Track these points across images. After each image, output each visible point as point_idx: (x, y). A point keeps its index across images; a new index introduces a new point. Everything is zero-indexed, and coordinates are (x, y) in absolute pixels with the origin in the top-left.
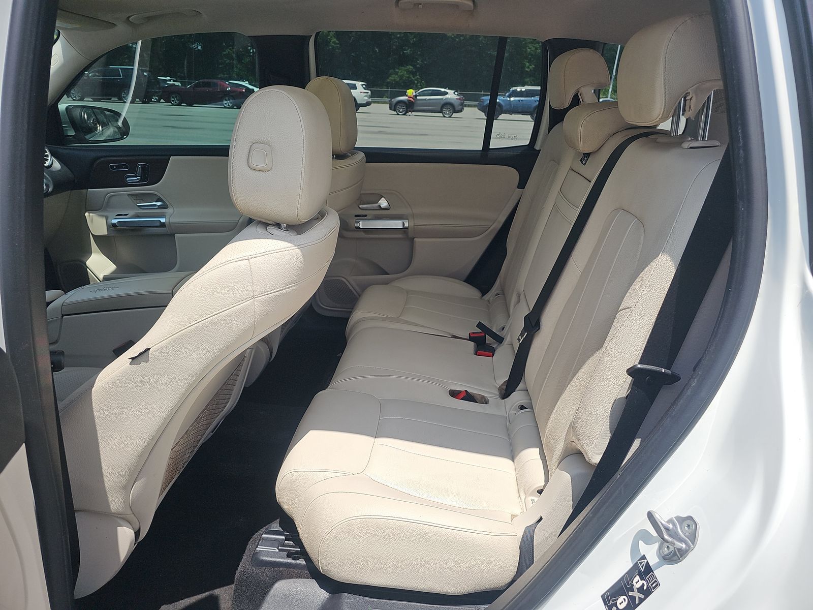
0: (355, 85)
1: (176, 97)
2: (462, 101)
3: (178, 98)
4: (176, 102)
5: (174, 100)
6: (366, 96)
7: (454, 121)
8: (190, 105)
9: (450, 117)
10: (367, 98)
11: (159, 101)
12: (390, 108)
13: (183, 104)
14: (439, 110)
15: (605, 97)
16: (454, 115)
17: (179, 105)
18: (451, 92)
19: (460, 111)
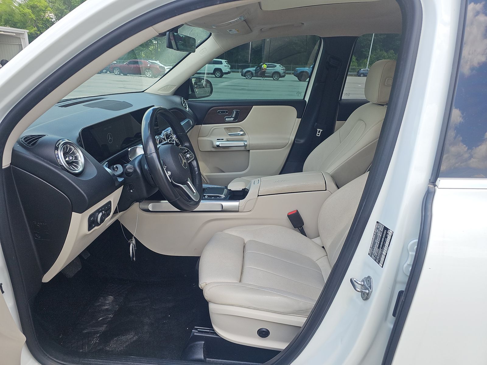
0: (222, 61)
1: (117, 70)
2: (285, 71)
3: (119, 70)
4: (117, 73)
5: (116, 72)
6: (227, 68)
7: (280, 82)
8: (125, 75)
9: (278, 80)
10: (228, 69)
11: (106, 72)
12: (242, 75)
13: (128, 75)
14: (271, 76)
15: (364, 67)
16: (280, 79)
17: (119, 74)
18: (278, 65)
19: (284, 76)
